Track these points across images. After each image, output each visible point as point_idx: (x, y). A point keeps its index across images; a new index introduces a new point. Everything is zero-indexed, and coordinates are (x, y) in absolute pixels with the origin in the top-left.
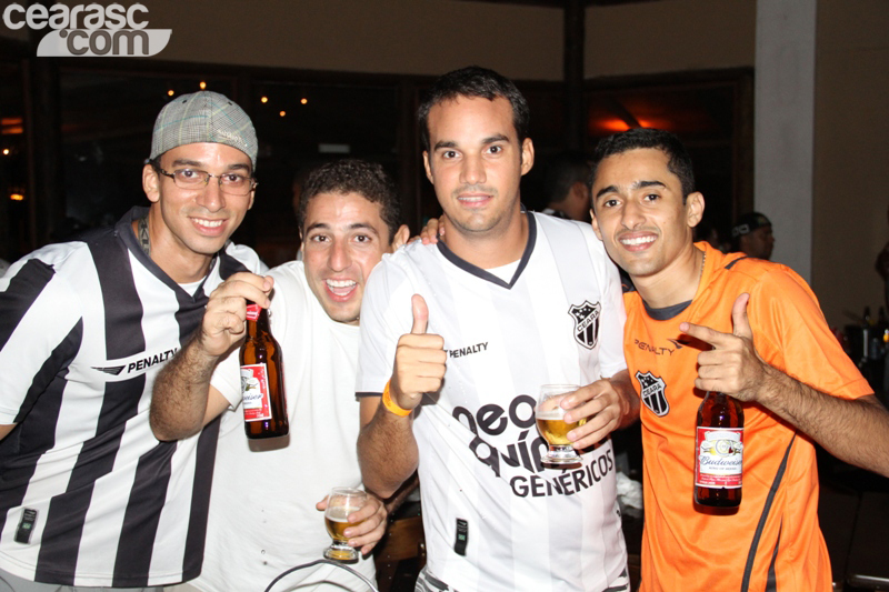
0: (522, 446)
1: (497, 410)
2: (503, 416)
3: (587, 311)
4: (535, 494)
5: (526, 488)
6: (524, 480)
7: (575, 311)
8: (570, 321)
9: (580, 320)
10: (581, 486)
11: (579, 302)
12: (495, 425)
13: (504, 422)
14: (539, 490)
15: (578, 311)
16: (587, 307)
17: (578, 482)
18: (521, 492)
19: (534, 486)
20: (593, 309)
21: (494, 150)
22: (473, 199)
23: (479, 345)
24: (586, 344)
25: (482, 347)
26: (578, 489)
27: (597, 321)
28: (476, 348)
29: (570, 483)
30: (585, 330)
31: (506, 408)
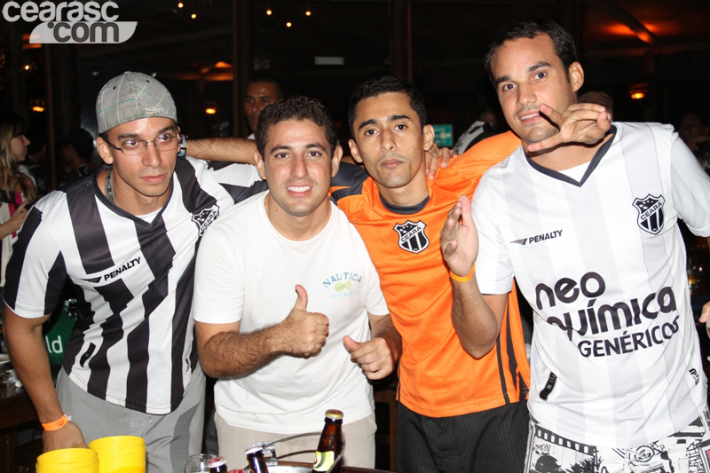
0: (591, 312)
1: (571, 283)
2: (576, 287)
3: (650, 202)
4: (596, 355)
5: (589, 350)
6: (589, 343)
7: (639, 203)
8: (634, 212)
9: (643, 211)
10: (639, 346)
11: (642, 195)
12: (570, 294)
13: (576, 292)
14: (599, 352)
15: (641, 203)
16: (650, 199)
17: (637, 342)
18: (585, 352)
19: (596, 348)
20: (655, 201)
21: (541, 75)
22: (530, 116)
23: (555, 232)
24: (650, 230)
25: (557, 234)
26: (636, 348)
27: (660, 211)
28: (553, 235)
29: (629, 343)
30: (648, 219)
31: (578, 281)
